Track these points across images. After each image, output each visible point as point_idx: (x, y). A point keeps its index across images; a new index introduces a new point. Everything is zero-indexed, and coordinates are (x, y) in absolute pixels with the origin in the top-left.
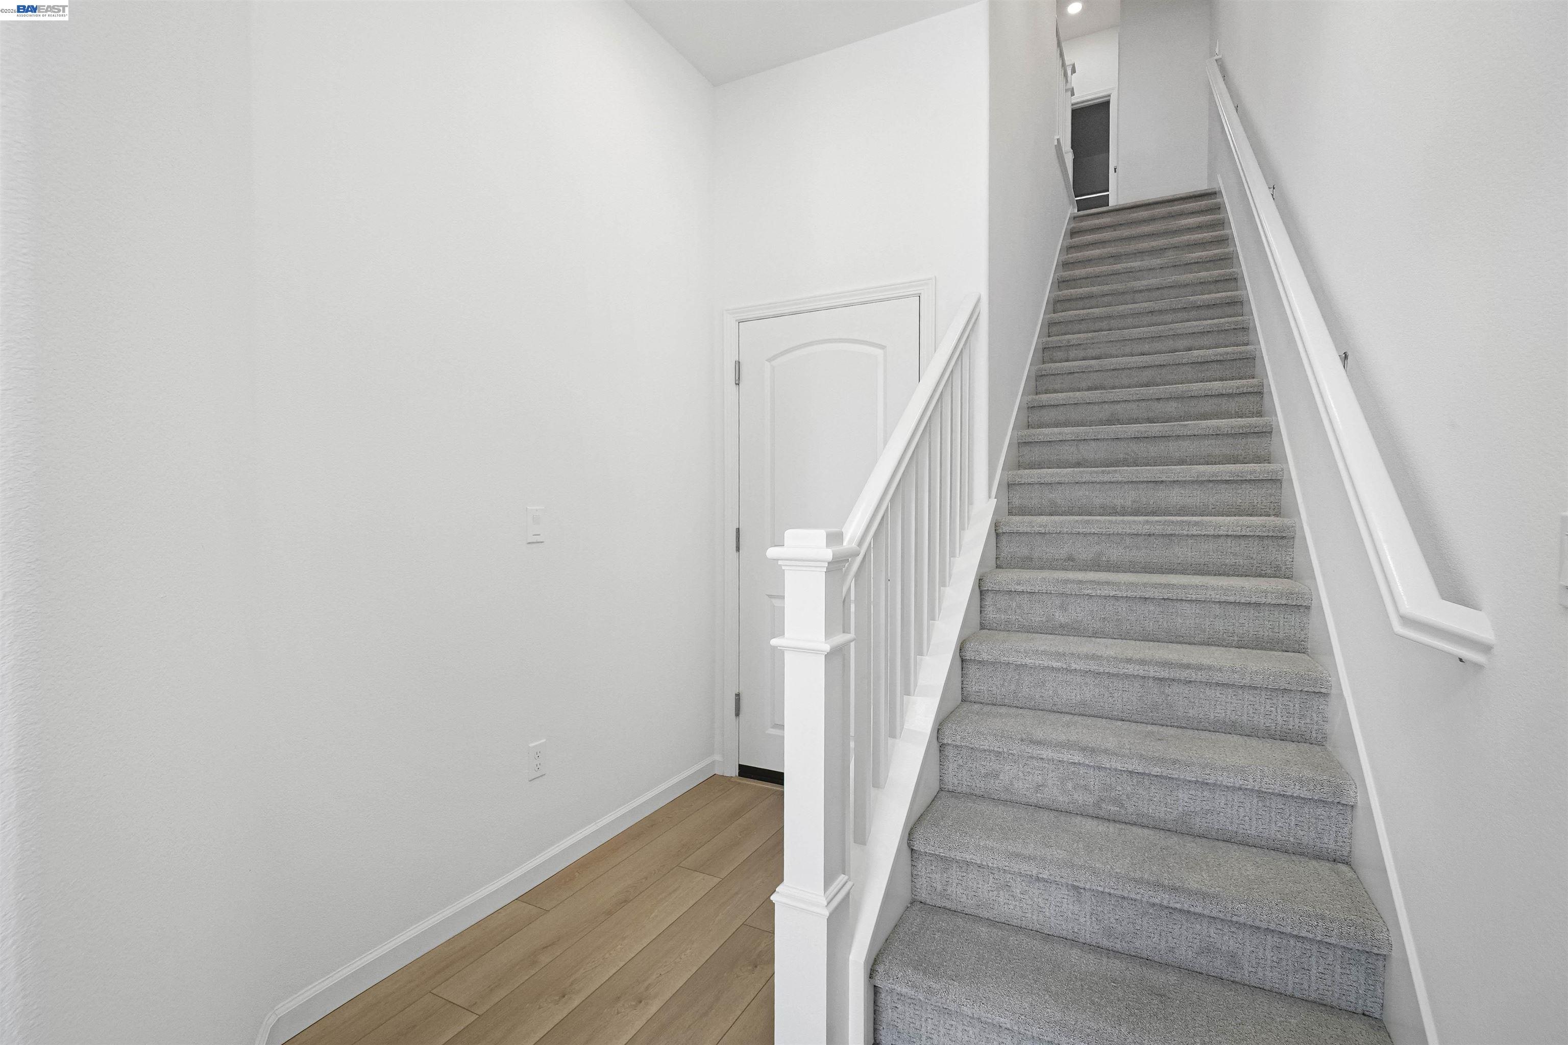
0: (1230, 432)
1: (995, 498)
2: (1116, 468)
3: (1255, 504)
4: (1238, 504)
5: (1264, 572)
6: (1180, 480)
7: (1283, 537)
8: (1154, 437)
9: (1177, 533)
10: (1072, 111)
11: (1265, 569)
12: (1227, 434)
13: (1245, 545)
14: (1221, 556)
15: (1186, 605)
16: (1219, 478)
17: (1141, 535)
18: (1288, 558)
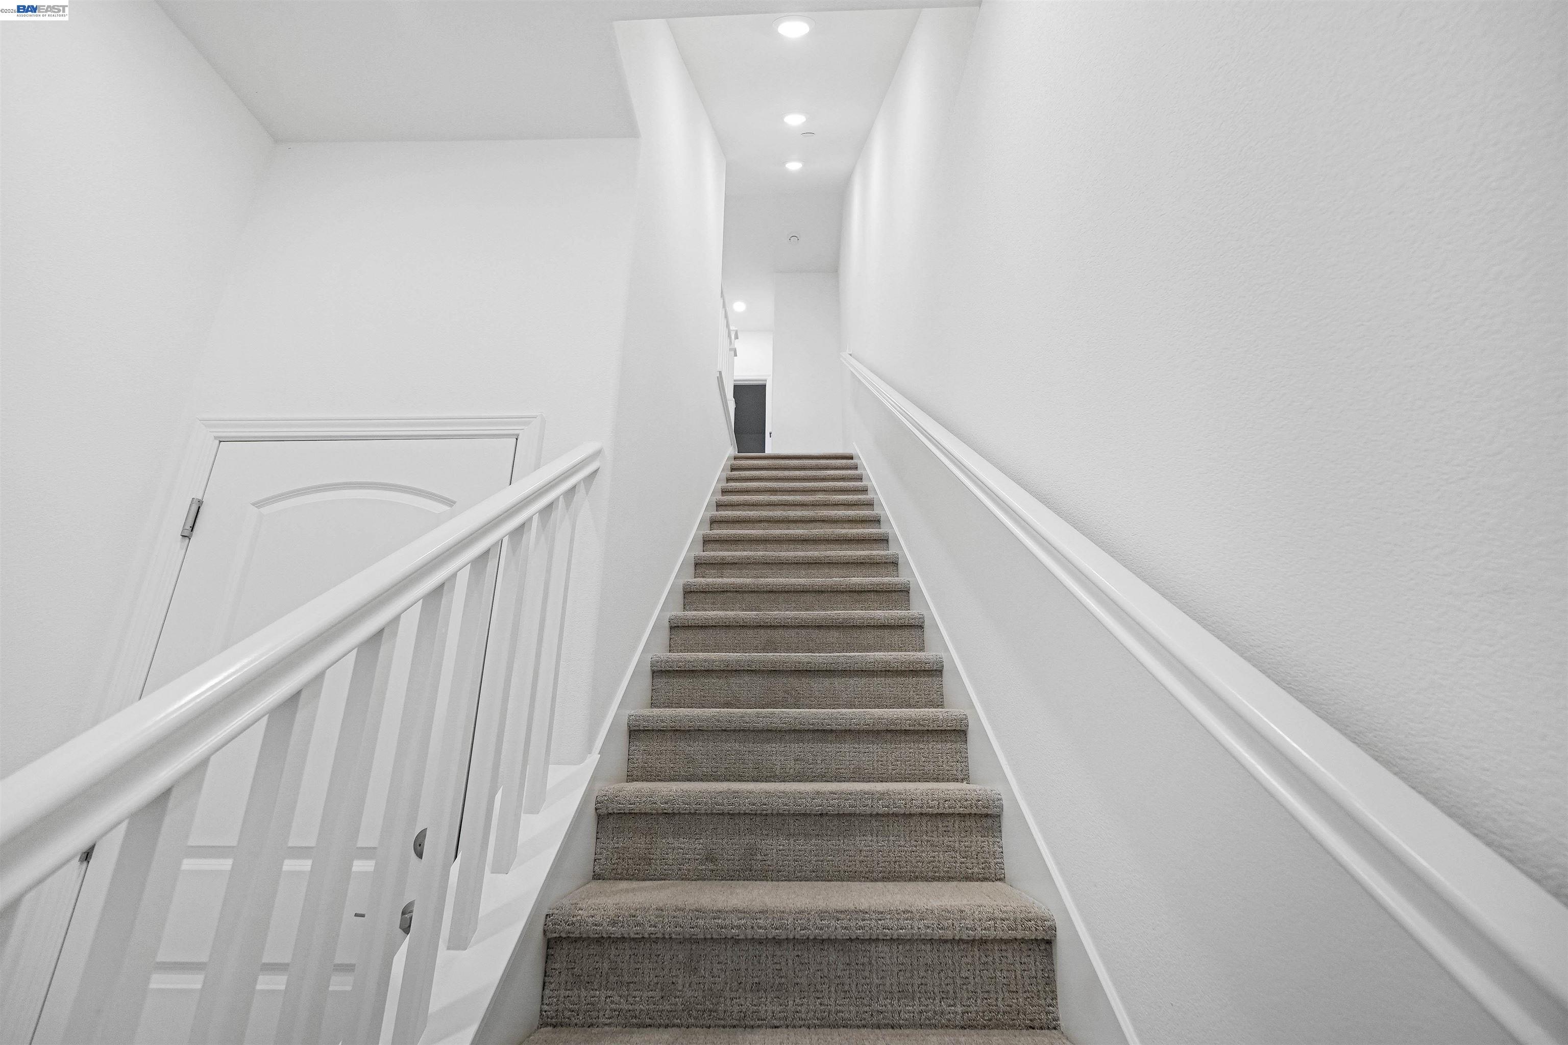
0: (900, 668)
1: (599, 754)
2: (775, 710)
3: (940, 764)
4: (921, 763)
5: (970, 871)
6: (853, 729)
7: (987, 816)
8: (818, 671)
9: (858, 812)
10: (734, 386)
11: (970, 866)
12: (897, 671)
13: (944, 829)
14: (916, 847)
15: (883, 948)
16: (898, 728)
17: (810, 815)
18: (996, 848)
